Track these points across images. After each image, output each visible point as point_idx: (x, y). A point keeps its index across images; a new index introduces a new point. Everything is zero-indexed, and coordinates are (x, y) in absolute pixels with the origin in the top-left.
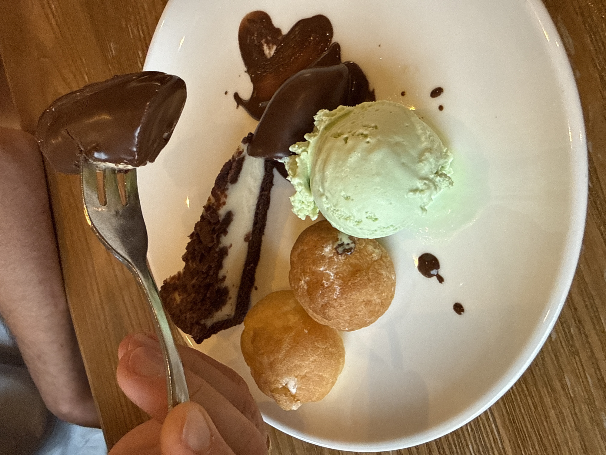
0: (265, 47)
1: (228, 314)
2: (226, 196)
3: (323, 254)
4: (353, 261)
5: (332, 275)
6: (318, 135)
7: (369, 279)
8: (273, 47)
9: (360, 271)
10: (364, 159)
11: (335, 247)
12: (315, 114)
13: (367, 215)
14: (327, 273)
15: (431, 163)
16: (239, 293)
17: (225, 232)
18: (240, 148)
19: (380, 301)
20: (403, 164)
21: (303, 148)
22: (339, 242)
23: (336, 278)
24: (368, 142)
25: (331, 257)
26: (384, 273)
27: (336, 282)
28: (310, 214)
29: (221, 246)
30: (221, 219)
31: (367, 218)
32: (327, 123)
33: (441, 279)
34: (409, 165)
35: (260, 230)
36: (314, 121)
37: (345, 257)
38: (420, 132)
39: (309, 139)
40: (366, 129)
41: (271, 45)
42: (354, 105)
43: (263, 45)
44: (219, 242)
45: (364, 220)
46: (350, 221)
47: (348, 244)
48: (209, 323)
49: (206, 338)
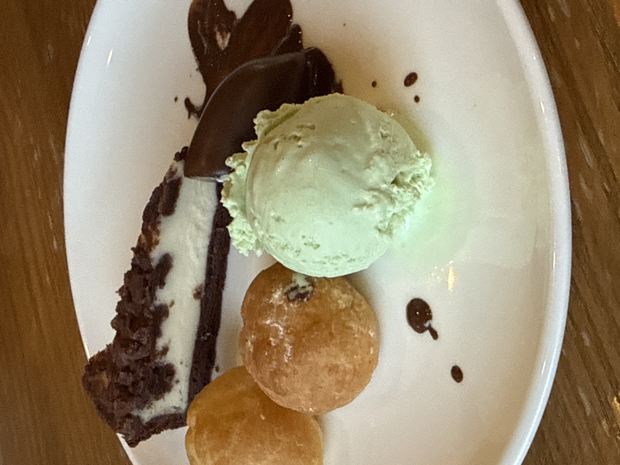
0: (218, 37)
1: (177, 406)
2: (158, 233)
3: (271, 301)
4: (311, 310)
5: (281, 329)
6: (257, 142)
7: (331, 334)
8: (227, 35)
9: (318, 323)
10: (295, 168)
11: (285, 291)
12: (255, 117)
13: (305, 241)
14: (275, 326)
15: (381, 170)
16: (191, 375)
17: (162, 284)
18: (173, 168)
19: (351, 367)
20: (343, 172)
21: (240, 161)
22: (293, 285)
23: (287, 333)
24: (300, 146)
25: (280, 305)
26: (353, 325)
27: (286, 339)
28: (253, 248)
29: (157, 303)
30: (154, 264)
31: (305, 244)
32: (266, 126)
33: (435, 335)
34: (353, 172)
35: (218, 284)
36: (254, 125)
37: (299, 304)
38: (369, 130)
39: (246, 148)
40: (300, 131)
41: (224, 33)
42: (302, 102)
43: (215, 34)
44: (153, 297)
45: (303, 248)
46: (288, 250)
47: (304, 287)
48: (146, 415)
49: (144, 438)
